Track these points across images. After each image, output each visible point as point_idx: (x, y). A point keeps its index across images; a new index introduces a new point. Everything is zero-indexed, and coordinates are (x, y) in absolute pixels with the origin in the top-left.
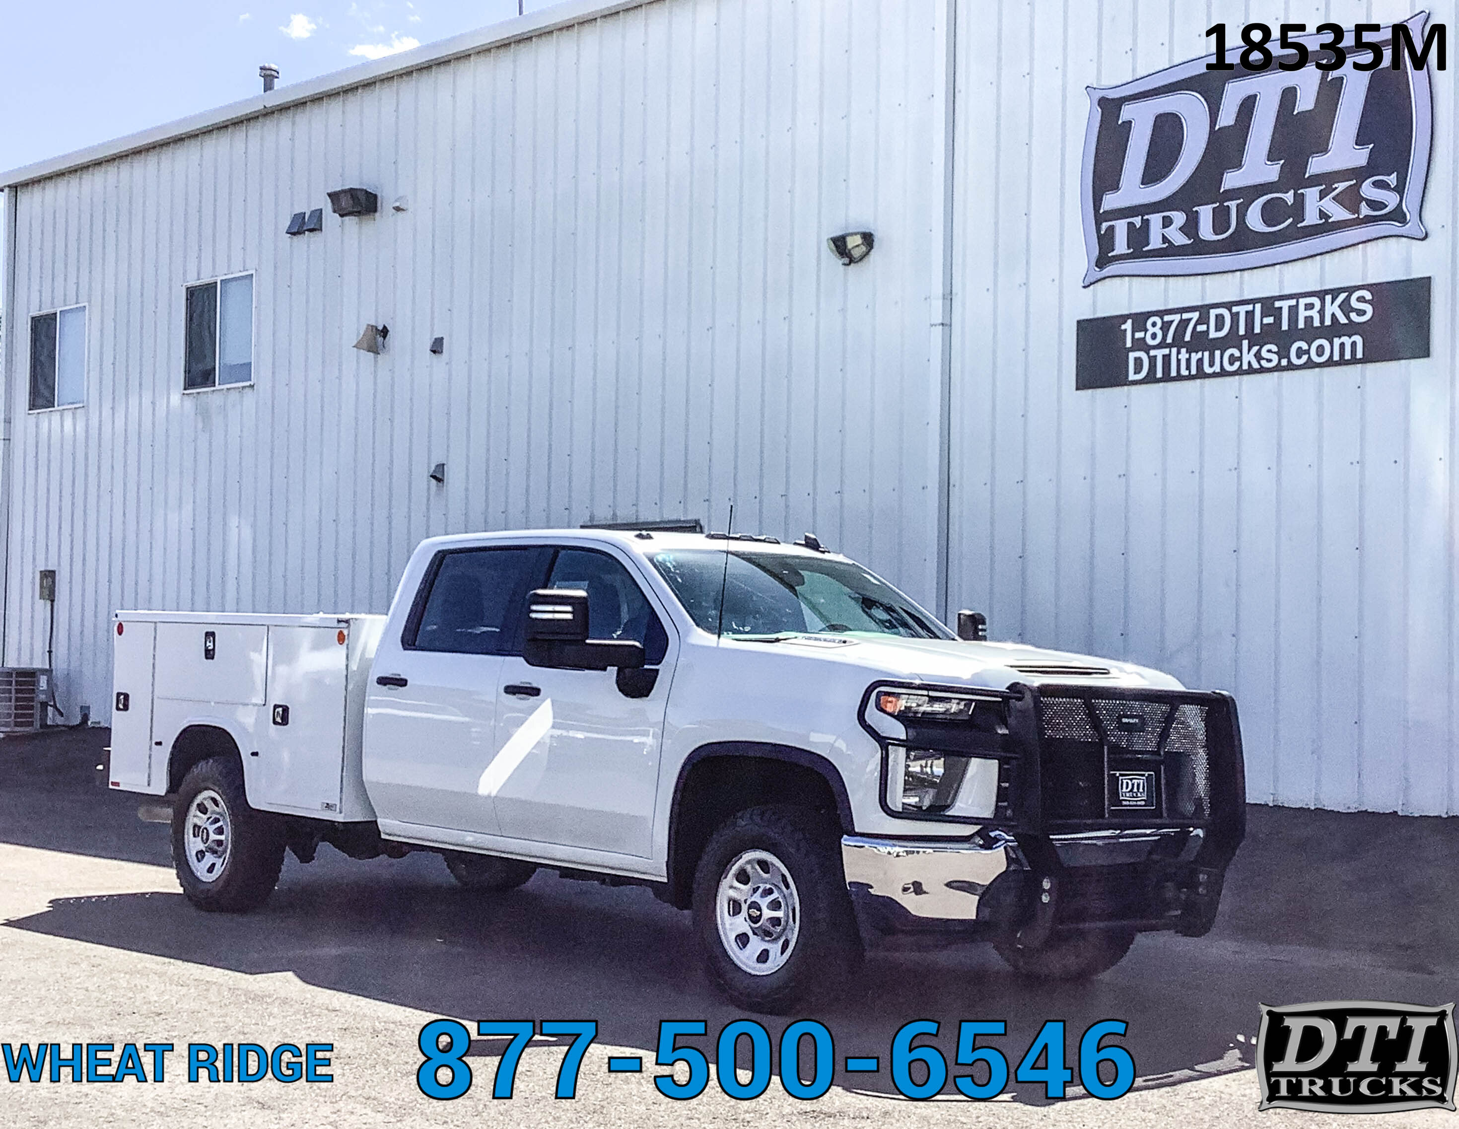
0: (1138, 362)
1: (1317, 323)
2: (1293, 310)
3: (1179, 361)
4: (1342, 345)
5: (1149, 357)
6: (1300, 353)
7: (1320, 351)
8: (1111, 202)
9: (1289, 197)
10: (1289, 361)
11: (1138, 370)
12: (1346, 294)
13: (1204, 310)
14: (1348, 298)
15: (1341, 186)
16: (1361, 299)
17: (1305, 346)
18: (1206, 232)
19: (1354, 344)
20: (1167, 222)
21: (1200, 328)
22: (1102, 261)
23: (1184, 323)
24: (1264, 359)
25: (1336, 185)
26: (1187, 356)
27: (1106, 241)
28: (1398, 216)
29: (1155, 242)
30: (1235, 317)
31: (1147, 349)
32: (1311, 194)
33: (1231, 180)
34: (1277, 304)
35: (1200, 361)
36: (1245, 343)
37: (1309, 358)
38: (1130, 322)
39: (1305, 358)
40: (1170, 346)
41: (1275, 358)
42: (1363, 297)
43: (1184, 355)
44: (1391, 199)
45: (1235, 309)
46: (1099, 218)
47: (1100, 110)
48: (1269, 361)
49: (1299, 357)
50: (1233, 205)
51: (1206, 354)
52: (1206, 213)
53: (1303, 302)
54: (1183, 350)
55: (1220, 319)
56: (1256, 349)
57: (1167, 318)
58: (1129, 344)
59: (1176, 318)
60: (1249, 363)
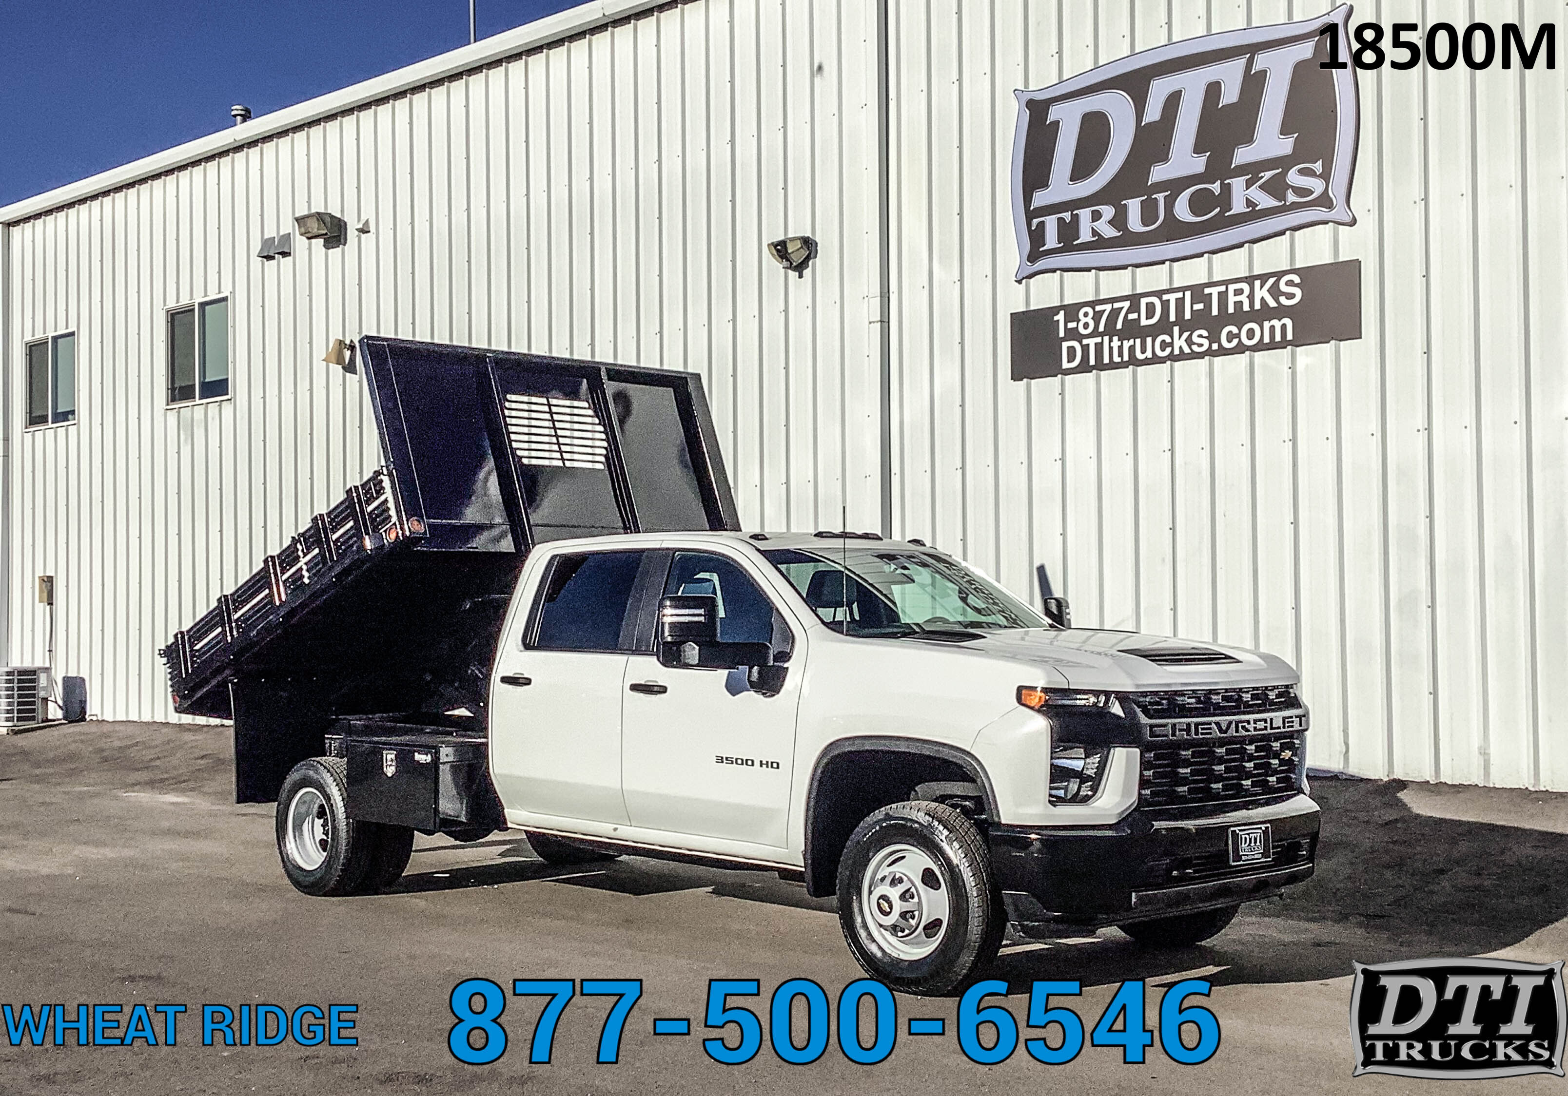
0: (1072, 351)
1: (1246, 308)
2: (1223, 296)
3: (1111, 349)
4: (1272, 328)
5: (1082, 346)
6: (1230, 337)
7: (1251, 334)
8: (1040, 199)
9: (1216, 188)
10: (1220, 345)
11: (1071, 358)
12: (1275, 279)
13: (1134, 299)
14: (1277, 283)
15: (1268, 175)
16: (1290, 283)
17: (1235, 330)
18: (1135, 223)
19: (1284, 327)
20: (1096, 216)
21: (1132, 316)
22: (1033, 257)
23: (1115, 313)
24: (1195, 344)
25: (1262, 174)
26: (1119, 344)
27: (1037, 236)
28: (1325, 201)
29: (1085, 236)
30: (1165, 305)
31: (1080, 338)
32: (1238, 184)
33: (1159, 173)
34: (1207, 291)
35: (1132, 349)
36: (1176, 329)
37: (1240, 340)
38: (1062, 313)
39: (1235, 341)
40: (1102, 335)
41: (1206, 343)
42: (1292, 281)
43: (1116, 343)
44: (1317, 186)
45: (1165, 297)
46: (1030, 215)
47: (1028, 111)
48: (1201, 345)
49: (1229, 341)
50: (1160, 197)
51: (1138, 341)
52: (1134, 206)
53: (1232, 288)
54: (1115, 338)
55: (1151, 308)
56: (1186, 335)
57: (1098, 308)
58: (1062, 334)
59: (1108, 307)
60: (1181, 347)
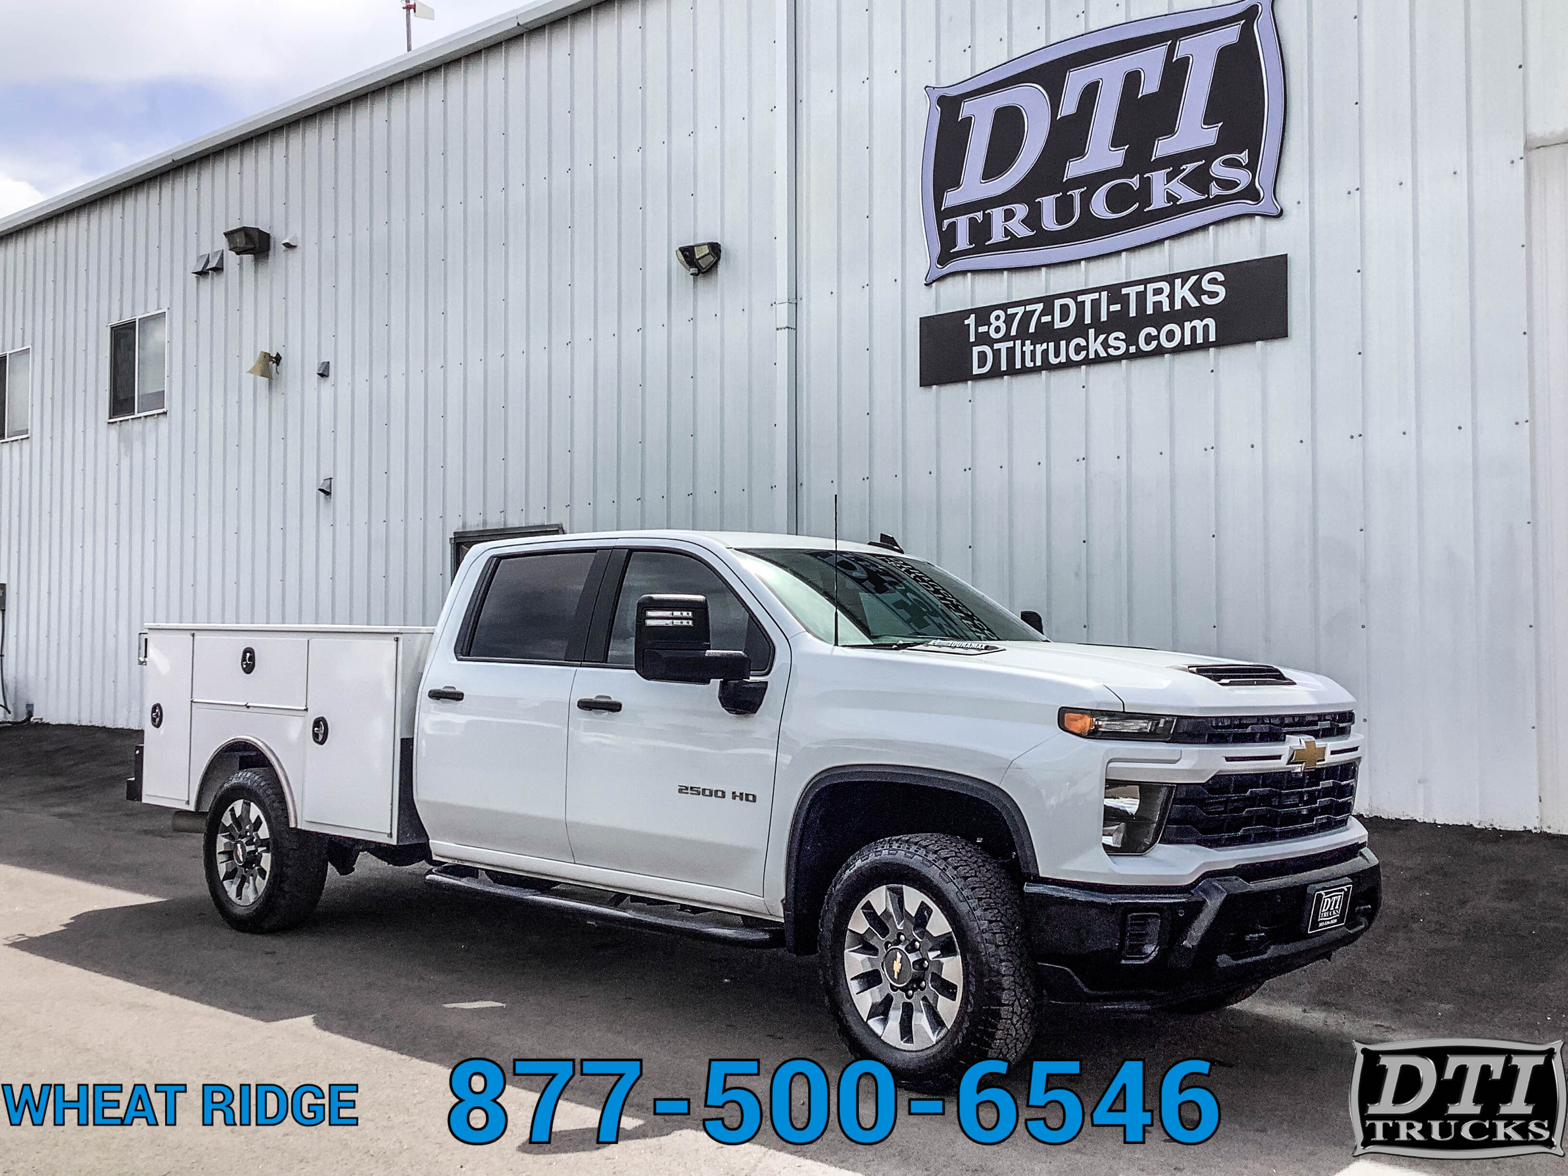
0: (983, 356)
1: (1166, 308)
2: (1141, 297)
3: (1023, 353)
4: (1194, 329)
5: (993, 350)
6: (1149, 339)
7: (1171, 336)
8: (952, 199)
9: (1135, 182)
10: (1138, 347)
11: (982, 364)
12: (1197, 277)
13: (1048, 302)
14: (1199, 281)
15: (1190, 167)
16: (1214, 281)
17: (1154, 333)
18: (1049, 223)
19: (1206, 327)
20: (1009, 215)
21: (1045, 319)
22: (944, 258)
23: (1028, 315)
24: (1111, 347)
25: (1184, 167)
26: (1032, 347)
27: (948, 238)
28: (1251, 193)
29: (997, 236)
30: (1081, 306)
31: (991, 342)
32: (1158, 178)
33: (1075, 169)
34: (1124, 291)
35: (1045, 353)
36: (1092, 332)
37: (1159, 344)
38: (973, 316)
39: (1154, 343)
40: (1014, 339)
41: (1123, 346)
42: (1215, 279)
43: (1028, 347)
44: (1243, 177)
45: (1080, 298)
46: (941, 215)
47: (939, 109)
48: (1117, 348)
49: (1148, 343)
50: (1076, 193)
51: (1052, 345)
52: (1048, 203)
53: (1151, 287)
54: (1028, 342)
55: (1065, 309)
56: (1102, 337)
57: (1010, 311)
58: (972, 339)
59: (1020, 310)
